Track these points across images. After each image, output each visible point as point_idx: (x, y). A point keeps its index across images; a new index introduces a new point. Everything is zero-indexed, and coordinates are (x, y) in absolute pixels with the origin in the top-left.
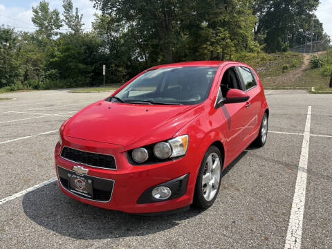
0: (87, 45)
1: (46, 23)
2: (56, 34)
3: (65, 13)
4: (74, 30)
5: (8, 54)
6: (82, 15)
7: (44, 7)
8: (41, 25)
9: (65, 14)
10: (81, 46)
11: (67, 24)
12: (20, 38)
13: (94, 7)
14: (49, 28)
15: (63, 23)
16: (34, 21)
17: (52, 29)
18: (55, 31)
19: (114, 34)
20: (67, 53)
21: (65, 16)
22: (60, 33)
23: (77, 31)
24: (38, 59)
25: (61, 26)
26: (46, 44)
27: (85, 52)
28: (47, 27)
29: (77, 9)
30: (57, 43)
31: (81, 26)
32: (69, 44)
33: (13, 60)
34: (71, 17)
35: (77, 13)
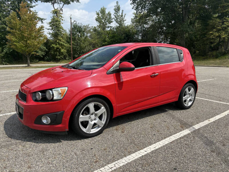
0: (126, 34)
1: (103, 21)
2: (108, 27)
3: (115, 13)
4: (119, 24)
5: (79, 40)
6: (125, 14)
7: (103, 11)
8: (100, 22)
9: (115, 15)
10: (122, 35)
11: (115, 21)
12: (92, 31)
13: (133, 8)
14: (105, 24)
15: (113, 20)
16: (97, 20)
17: (106, 24)
18: (108, 25)
19: (146, 26)
20: (112, 39)
21: (115, 16)
22: (111, 27)
23: (121, 25)
24: (96, 43)
25: (112, 22)
26: (102, 33)
27: (125, 39)
28: (104, 23)
29: (123, 11)
30: (108, 33)
31: (124, 21)
32: (115, 33)
33: (82, 43)
34: (118, 16)
35: (122, 13)
